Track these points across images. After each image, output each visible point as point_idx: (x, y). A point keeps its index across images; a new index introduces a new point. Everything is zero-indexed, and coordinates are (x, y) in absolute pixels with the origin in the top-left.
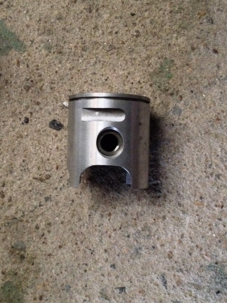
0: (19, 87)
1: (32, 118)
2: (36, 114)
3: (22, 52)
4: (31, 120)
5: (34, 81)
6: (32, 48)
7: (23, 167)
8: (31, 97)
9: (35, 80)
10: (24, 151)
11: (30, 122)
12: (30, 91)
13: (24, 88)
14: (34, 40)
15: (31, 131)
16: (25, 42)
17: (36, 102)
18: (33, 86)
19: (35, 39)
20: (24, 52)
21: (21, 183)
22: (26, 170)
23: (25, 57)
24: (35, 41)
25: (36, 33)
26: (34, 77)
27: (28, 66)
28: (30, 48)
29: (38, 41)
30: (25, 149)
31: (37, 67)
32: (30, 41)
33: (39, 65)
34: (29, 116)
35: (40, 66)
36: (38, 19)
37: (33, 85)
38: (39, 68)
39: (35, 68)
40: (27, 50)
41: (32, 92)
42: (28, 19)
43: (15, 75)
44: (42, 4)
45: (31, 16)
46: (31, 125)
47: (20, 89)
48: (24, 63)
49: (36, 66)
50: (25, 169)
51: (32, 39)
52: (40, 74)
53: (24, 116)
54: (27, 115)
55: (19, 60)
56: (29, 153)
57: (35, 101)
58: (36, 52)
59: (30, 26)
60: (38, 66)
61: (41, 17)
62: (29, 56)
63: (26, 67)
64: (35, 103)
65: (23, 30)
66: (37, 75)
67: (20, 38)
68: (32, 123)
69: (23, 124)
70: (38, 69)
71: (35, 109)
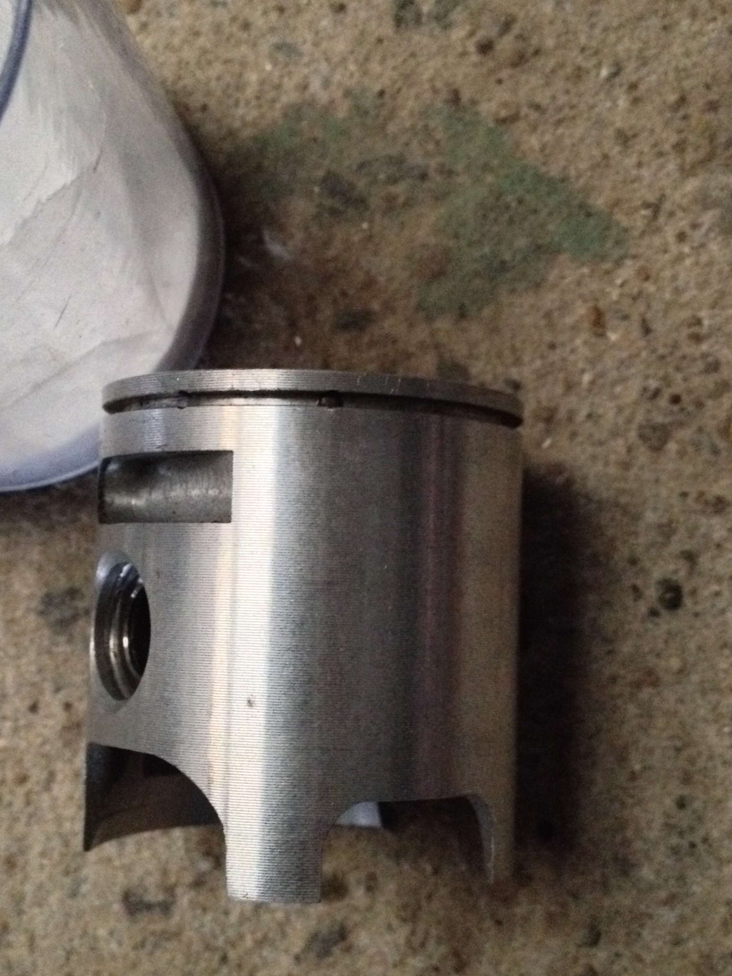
0: (615, 433)
1: (696, 581)
2: (713, 559)
3: (607, 266)
4: (694, 592)
5: (686, 399)
6: (657, 241)
7: (681, 834)
8: (678, 475)
9: (690, 392)
10: (678, 750)
11: (688, 601)
12: (672, 447)
13: (642, 436)
14: (662, 198)
15: (700, 648)
16: (620, 217)
17: (710, 497)
18: (681, 424)
19: (668, 192)
20: (619, 263)
21: (682, 920)
22: (701, 848)
23: (626, 290)
24: (667, 206)
25: (672, 166)
26: (685, 380)
27: (647, 330)
28: (645, 241)
29: (685, 202)
30: (679, 744)
31: (695, 329)
32: (647, 205)
33: (703, 314)
34: (682, 573)
35: (706, 322)
36: (672, 98)
37: (681, 417)
38: (704, 330)
39: (685, 332)
40: (633, 251)
41: (682, 454)
42: (623, 102)
43: (587, 378)
44: (685, 24)
45: (633, 86)
46: (697, 615)
47: (619, 445)
48: (626, 317)
49: (690, 325)
50: (693, 845)
51: (651, 198)
52: (710, 359)
53: (657, 574)
54: (672, 567)
55: (602, 304)
56: (701, 763)
57: (701, 494)
58: (680, 258)
59: (635, 136)
60: (698, 322)
61: (687, 84)
62: (647, 278)
63: (636, 332)
64: (706, 503)
65: (606, 157)
66: (700, 365)
67: (591, 202)
68: (698, 608)
69: (654, 613)
70: (697, 338)
71: (704, 536)
